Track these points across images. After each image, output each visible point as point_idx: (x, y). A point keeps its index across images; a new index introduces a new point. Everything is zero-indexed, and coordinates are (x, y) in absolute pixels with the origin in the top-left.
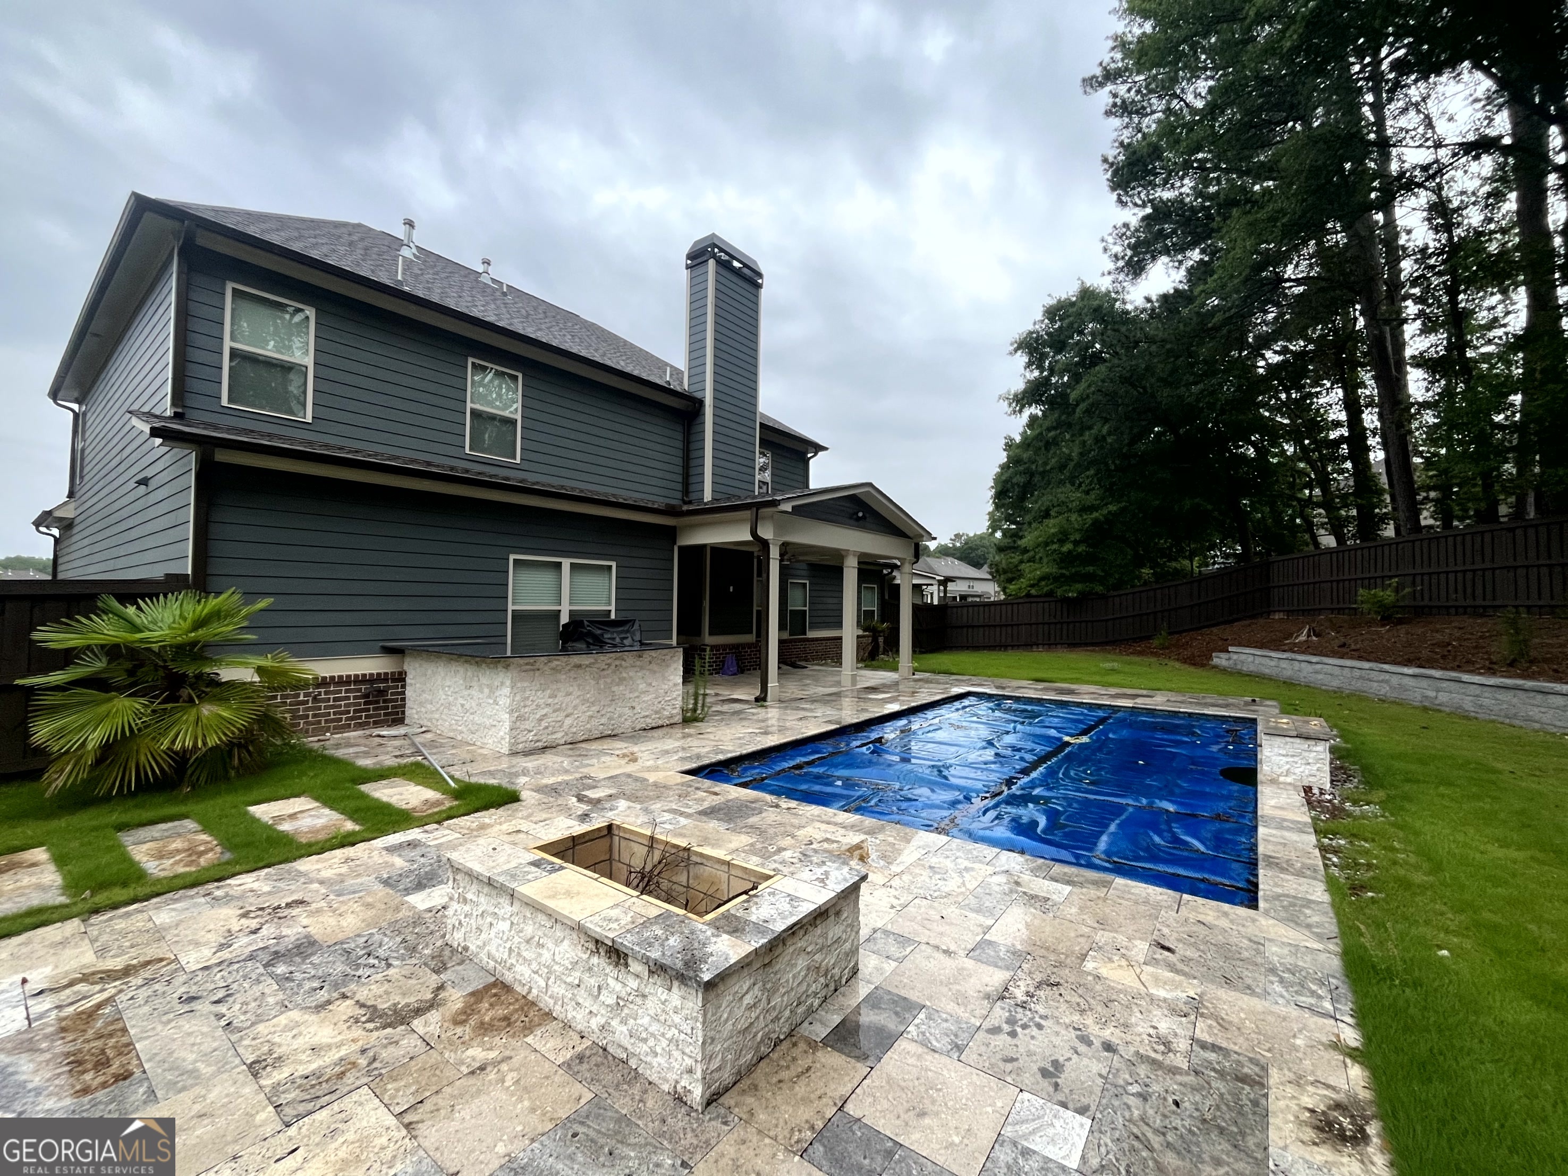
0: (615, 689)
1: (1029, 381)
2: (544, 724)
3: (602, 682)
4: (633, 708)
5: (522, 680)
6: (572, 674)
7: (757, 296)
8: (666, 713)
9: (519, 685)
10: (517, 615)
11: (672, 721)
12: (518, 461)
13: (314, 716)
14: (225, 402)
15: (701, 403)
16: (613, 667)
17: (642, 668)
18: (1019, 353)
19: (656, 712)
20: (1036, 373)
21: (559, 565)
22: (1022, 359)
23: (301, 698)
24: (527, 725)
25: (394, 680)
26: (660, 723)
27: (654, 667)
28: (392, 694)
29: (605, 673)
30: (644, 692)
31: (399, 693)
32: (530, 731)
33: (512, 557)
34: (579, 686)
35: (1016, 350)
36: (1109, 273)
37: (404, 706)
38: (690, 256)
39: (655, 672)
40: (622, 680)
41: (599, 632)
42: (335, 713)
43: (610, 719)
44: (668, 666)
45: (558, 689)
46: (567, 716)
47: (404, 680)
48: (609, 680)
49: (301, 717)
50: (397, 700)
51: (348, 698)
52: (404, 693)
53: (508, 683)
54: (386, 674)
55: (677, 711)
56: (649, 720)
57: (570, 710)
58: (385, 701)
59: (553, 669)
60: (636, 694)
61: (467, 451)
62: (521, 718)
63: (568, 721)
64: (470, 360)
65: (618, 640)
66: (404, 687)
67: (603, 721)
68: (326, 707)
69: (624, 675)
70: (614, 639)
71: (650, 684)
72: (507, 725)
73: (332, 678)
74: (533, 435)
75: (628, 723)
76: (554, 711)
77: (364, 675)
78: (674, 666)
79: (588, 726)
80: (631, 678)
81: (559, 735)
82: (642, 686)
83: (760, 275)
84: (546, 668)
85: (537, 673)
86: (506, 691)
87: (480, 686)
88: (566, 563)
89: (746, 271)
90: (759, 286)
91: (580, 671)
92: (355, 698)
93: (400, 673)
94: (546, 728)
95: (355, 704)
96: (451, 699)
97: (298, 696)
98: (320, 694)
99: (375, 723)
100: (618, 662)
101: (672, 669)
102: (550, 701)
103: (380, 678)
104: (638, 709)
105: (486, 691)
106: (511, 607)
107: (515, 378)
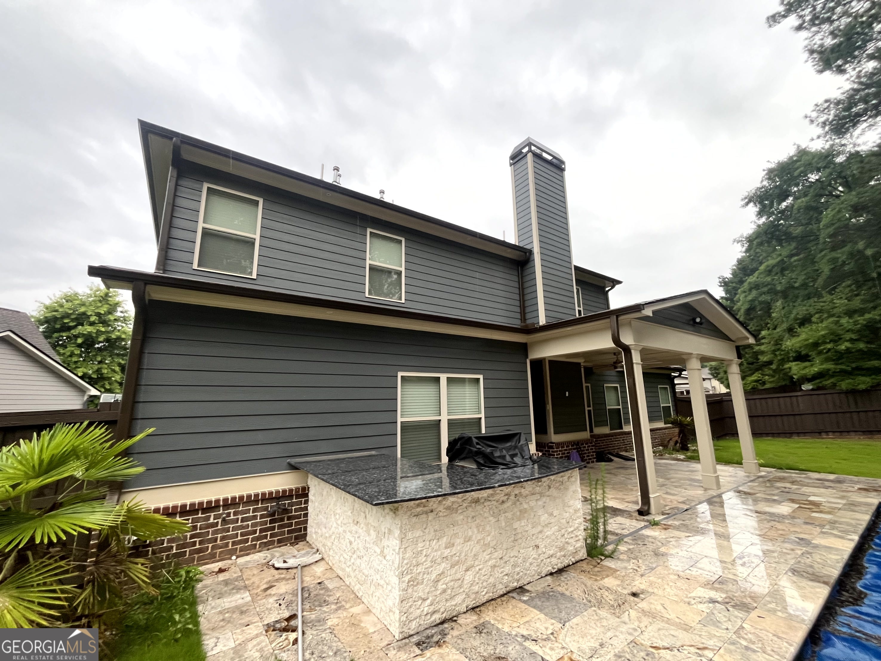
0: (516, 525)
1: (759, 226)
2: (441, 586)
3: (502, 518)
4: (537, 547)
5: (413, 528)
6: (470, 512)
7: (562, 177)
8: (571, 548)
9: (410, 535)
10: (405, 427)
11: (578, 558)
12: (403, 301)
13: (223, 538)
14: (195, 266)
15: (530, 252)
16: (512, 497)
17: (541, 494)
18: (752, 204)
19: (562, 549)
20: (763, 220)
21: (438, 380)
22: (753, 209)
23: (212, 520)
24: (421, 591)
25: (298, 496)
26: (566, 562)
27: (553, 492)
28: (296, 510)
29: (505, 505)
30: (546, 525)
31: (302, 509)
32: (424, 600)
33: (400, 374)
34: (478, 527)
35: (747, 204)
36: (819, 137)
37: (306, 522)
38: (513, 158)
39: (555, 498)
40: (523, 512)
41: (489, 450)
42: (242, 535)
43: (514, 566)
44: (567, 489)
45: (456, 535)
46: (467, 570)
47: (307, 495)
48: (509, 515)
49: (210, 541)
50: (299, 517)
51: (255, 517)
52: (306, 509)
53: (397, 533)
54: (291, 490)
55: (581, 544)
56: (554, 560)
57: (469, 563)
58: (289, 518)
59: (448, 508)
60: (540, 528)
61: (367, 295)
62: (414, 582)
63: (469, 577)
64: (369, 230)
65: (508, 458)
66: (306, 502)
67: (508, 569)
68: (234, 529)
69: (526, 506)
70: (503, 457)
71: (551, 514)
72: (396, 594)
73: (241, 498)
74: (414, 282)
75: (534, 568)
76: (452, 566)
77: (271, 493)
78: (572, 488)
79: (492, 580)
80: (532, 508)
81: (458, 599)
82: (544, 518)
83: (563, 162)
84: (441, 508)
85: (431, 516)
86: (393, 543)
87: (367, 524)
88: (443, 377)
89: (554, 160)
90: (563, 170)
91: (479, 508)
92: (262, 516)
93: (304, 489)
94: (444, 591)
95: (261, 524)
96: (341, 530)
97: (208, 518)
98: (229, 515)
99: (279, 541)
100: (517, 491)
101: (570, 492)
102: (447, 552)
103: (286, 495)
104: (542, 549)
105: (373, 533)
106: (400, 420)
107: (400, 242)
